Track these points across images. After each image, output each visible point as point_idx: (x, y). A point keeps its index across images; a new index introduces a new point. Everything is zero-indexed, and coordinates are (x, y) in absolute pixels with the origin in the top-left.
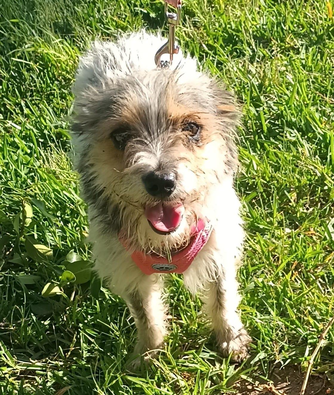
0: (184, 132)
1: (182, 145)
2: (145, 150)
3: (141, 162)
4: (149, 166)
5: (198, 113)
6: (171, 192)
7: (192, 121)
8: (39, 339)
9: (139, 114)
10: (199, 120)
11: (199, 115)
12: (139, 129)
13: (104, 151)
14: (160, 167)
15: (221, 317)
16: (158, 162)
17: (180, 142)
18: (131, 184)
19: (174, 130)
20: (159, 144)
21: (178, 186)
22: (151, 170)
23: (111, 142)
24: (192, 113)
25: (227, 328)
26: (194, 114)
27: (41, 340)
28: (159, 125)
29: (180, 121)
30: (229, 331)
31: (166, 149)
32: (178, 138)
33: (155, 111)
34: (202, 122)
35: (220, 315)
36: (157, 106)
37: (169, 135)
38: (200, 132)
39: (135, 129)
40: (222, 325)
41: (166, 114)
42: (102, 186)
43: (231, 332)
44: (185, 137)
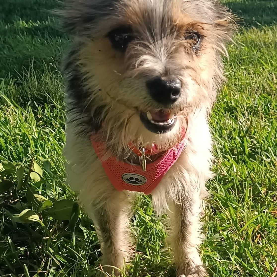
0: (188, 40)
1: (184, 53)
2: (149, 54)
3: (146, 66)
4: (155, 70)
5: (202, 23)
6: (175, 100)
7: (195, 31)
8: (12, 263)
9: (143, 17)
10: (203, 30)
11: (203, 26)
12: (143, 32)
13: (100, 51)
14: (167, 72)
15: (182, 249)
16: (163, 67)
17: (182, 49)
18: (133, 88)
19: (177, 37)
20: (162, 50)
21: (183, 95)
22: (158, 75)
23: (108, 42)
24: (195, 22)
25: (187, 261)
26: (198, 24)
27: (14, 263)
28: (163, 30)
29: (185, 28)
30: (189, 264)
31: (171, 55)
32: (181, 45)
33: (160, 16)
34: (205, 32)
35: (182, 247)
36: (161, 10)
37: (173, 41)
38: (201, 42)
39: (138, 31)
40: (182, 258)
41: (171, 20)
42: (97, 87)
43: (191, 266)
44: (189, 45)
